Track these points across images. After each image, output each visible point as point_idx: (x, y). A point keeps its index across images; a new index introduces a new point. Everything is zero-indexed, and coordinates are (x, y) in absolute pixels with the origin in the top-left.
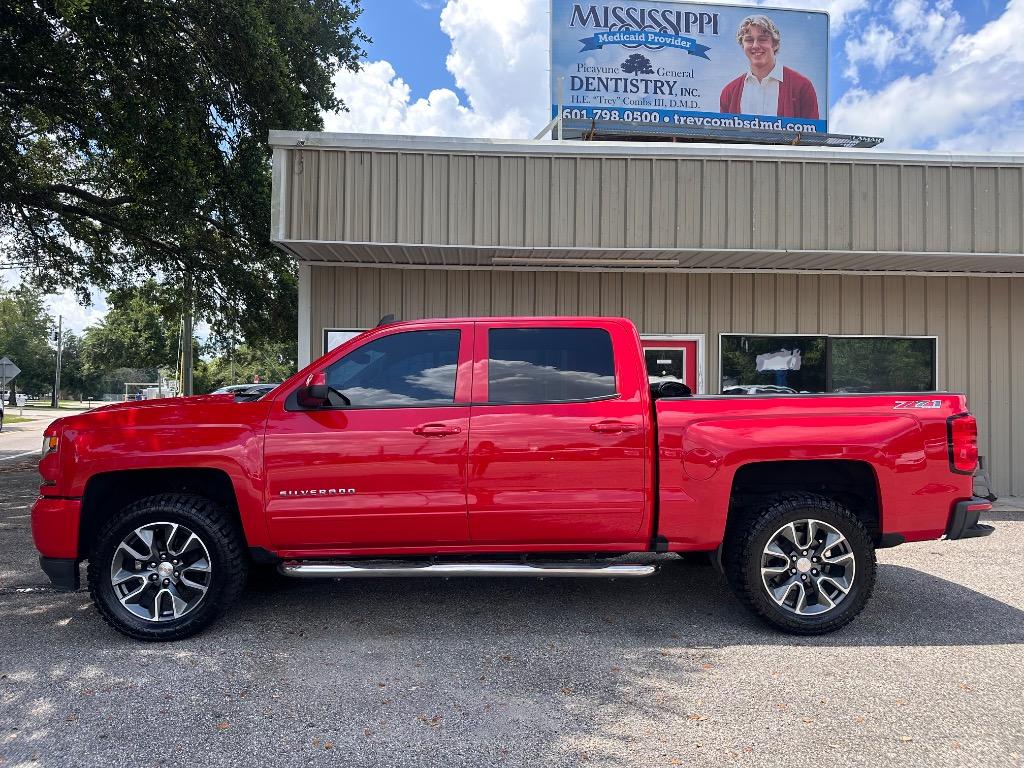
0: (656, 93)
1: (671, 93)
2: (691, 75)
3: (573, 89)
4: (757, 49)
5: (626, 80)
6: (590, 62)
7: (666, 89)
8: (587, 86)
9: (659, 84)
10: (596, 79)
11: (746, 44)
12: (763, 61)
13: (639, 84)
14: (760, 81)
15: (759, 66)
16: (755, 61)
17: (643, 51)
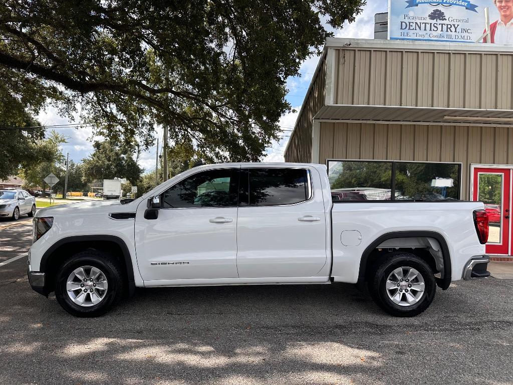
0: (447, 31)
1: (456, 31)
2: (467, 21)
3: (401, 29)
4: (504, 7)
5: (431, 24)
6: (411, 14)
7: (453, 29)
8: (409, 27)
9: (449, 26)
10: (414, 23)
11: (498, 4)
12: (508, 13)
13: (438, 26)
14: (506, 24)
15: (505, 16)
16: (503, 13)
17: (440, 8)
